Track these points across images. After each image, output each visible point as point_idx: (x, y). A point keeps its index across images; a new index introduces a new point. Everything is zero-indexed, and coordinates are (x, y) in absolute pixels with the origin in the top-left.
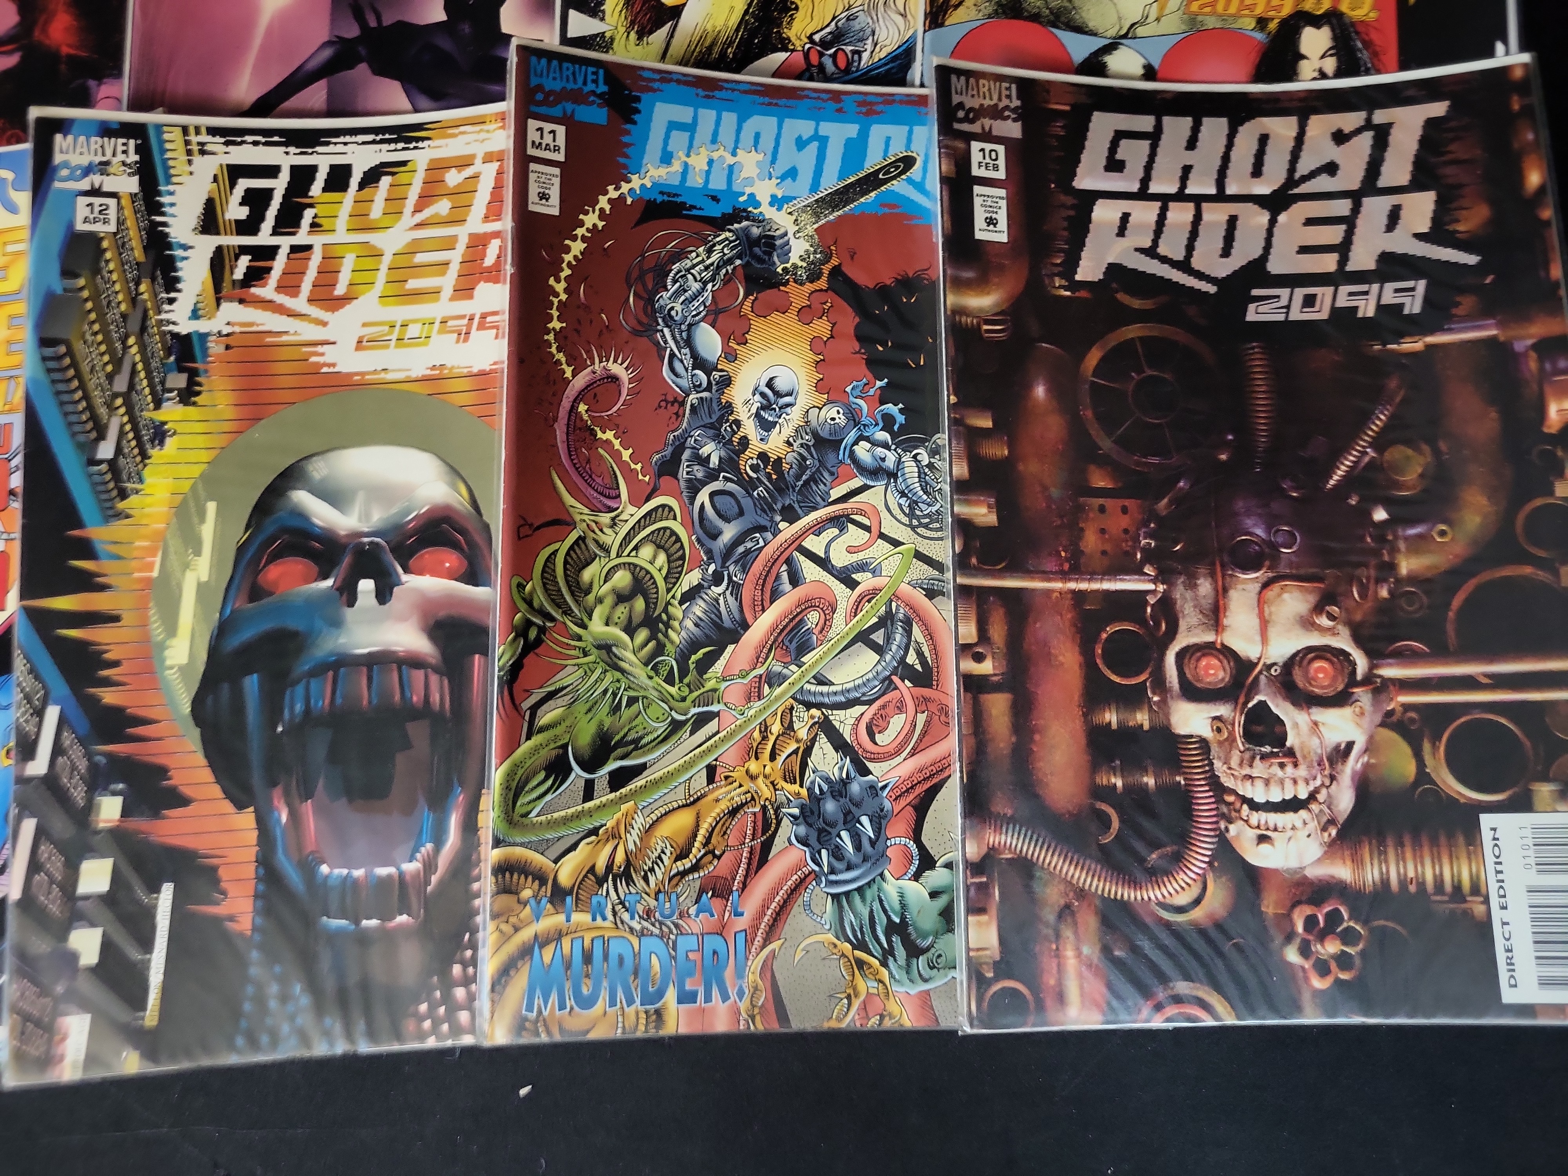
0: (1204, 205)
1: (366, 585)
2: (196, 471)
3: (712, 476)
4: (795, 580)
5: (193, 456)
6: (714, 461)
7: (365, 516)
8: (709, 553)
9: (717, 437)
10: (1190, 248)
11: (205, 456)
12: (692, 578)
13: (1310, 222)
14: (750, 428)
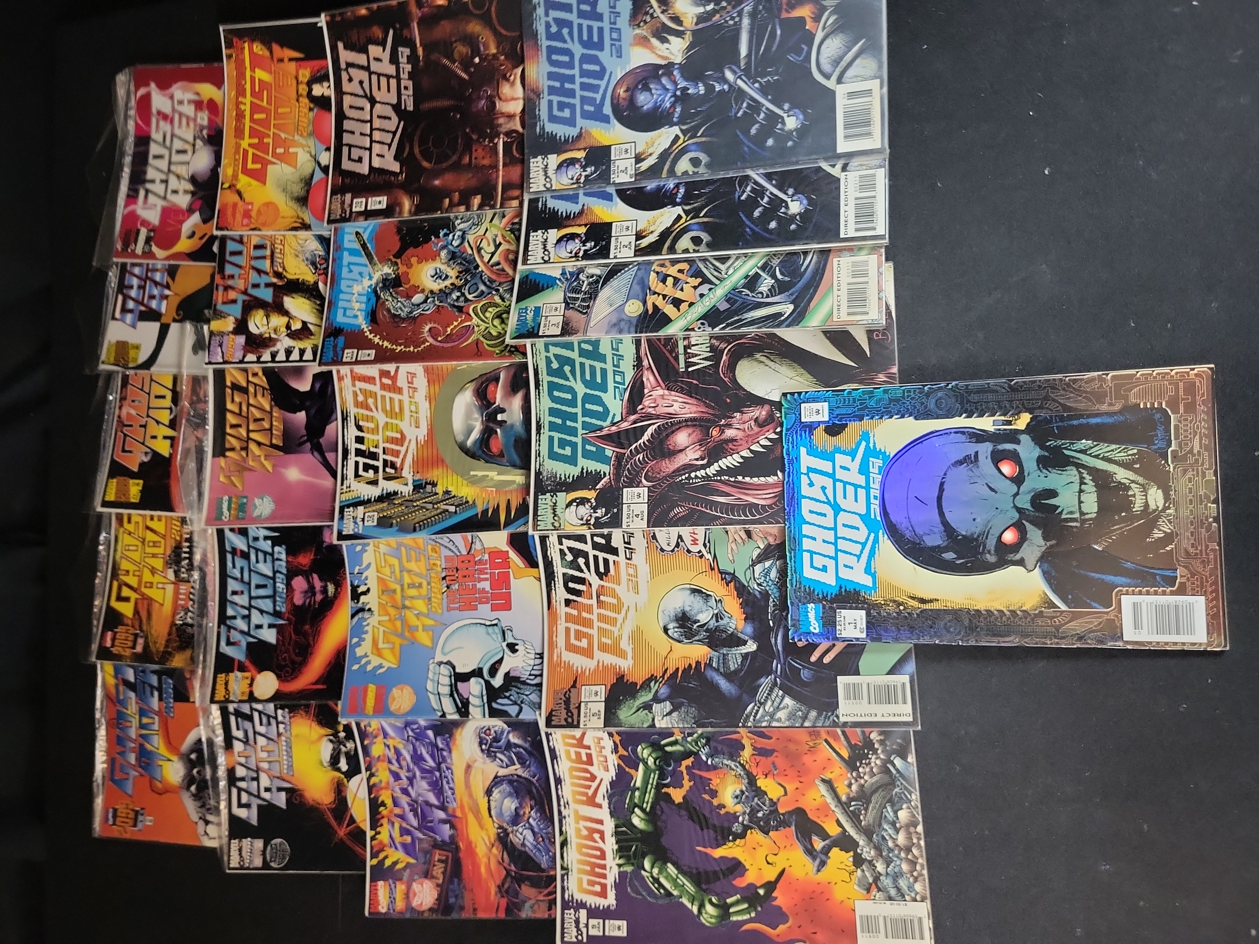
0: (374, 127)
1: (499, 417)
2: (460, 479)
3: (463, 294)
4: (498, 264)
5: (455, 481)
6: (458, 294)
7: (476, 420)
8: (489, 294)
9: (450, 294)
10: (388, 132)
11: (455, 477)
12: (497, 299)
13: (379, 89)
14: (448, 283)
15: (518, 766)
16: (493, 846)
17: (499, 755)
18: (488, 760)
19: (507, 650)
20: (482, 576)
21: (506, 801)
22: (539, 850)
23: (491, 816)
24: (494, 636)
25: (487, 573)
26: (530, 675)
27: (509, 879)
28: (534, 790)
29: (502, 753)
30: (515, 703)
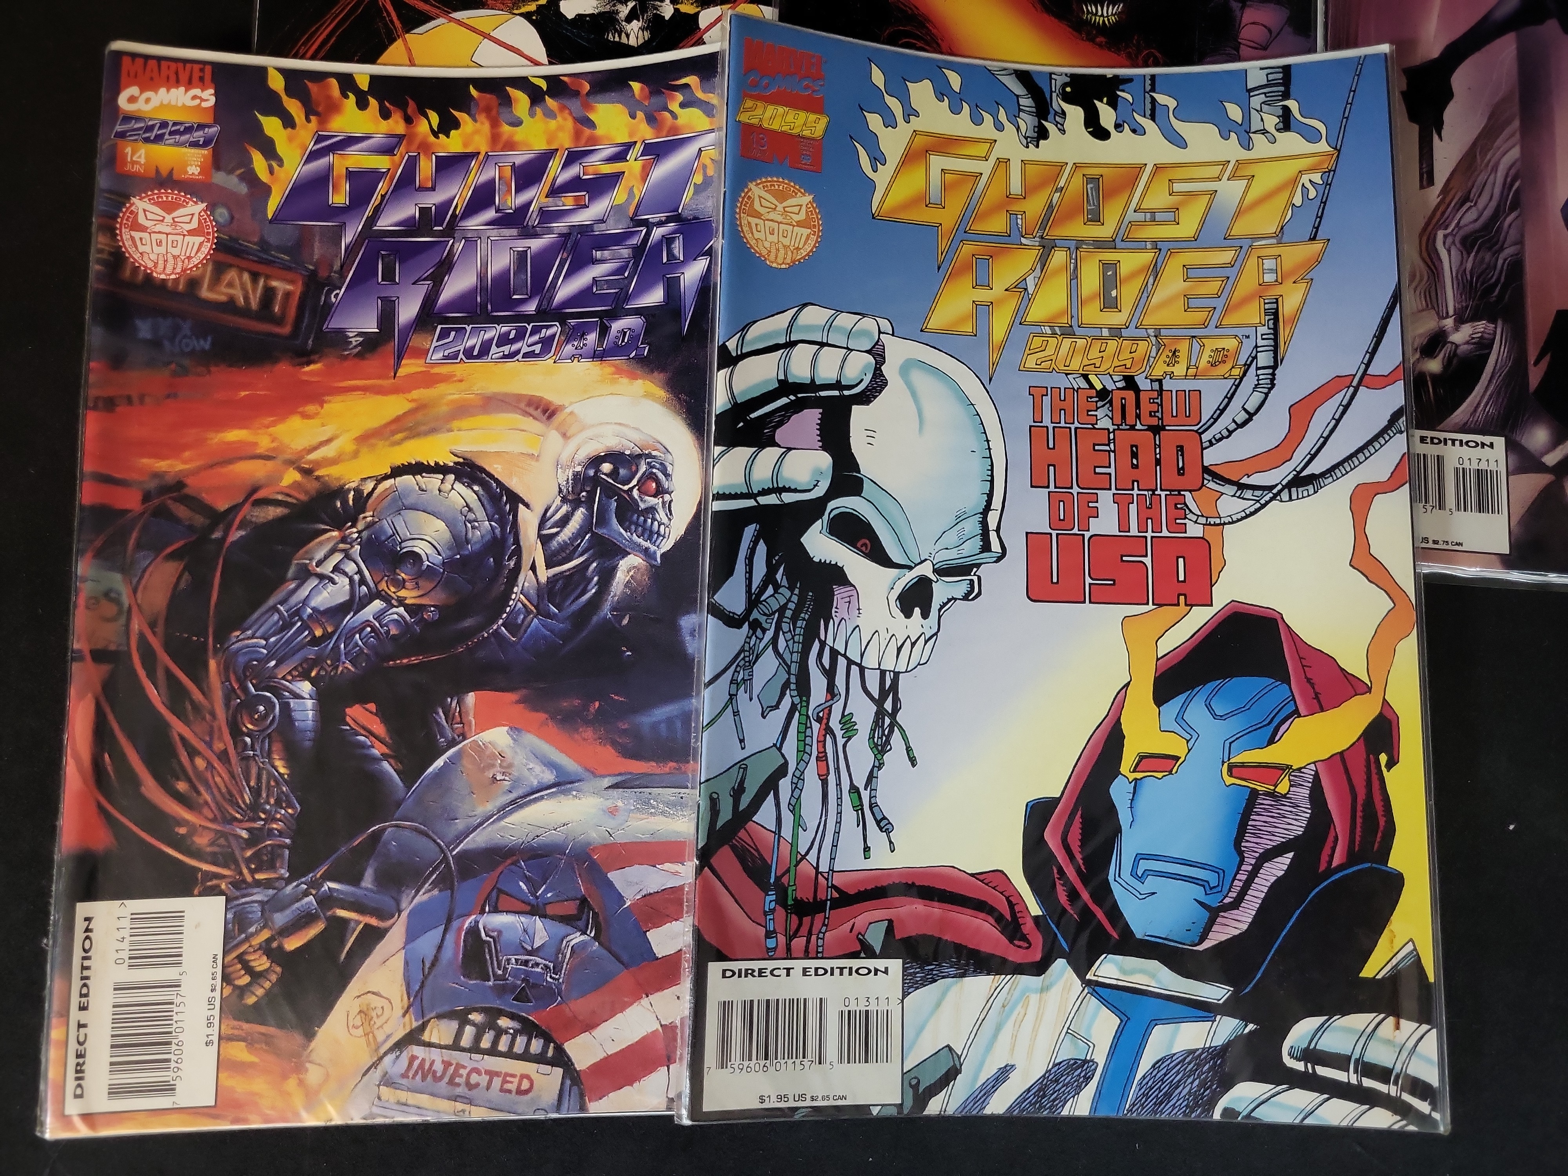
15: (544, 574)
16: (307, 472)
17: (580, 514)
18: (564, 477)
19: (909, 577)
20: (1133, 508)
21: (441, 525)
22: (287, 625)
23: (397, 471)
24: (951, 538)
25: (1142, 528)
26: (834, 653)
27: (199, 520)
28: (468, 623)
29: (586, 527)
30: (753, 601)
